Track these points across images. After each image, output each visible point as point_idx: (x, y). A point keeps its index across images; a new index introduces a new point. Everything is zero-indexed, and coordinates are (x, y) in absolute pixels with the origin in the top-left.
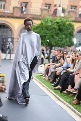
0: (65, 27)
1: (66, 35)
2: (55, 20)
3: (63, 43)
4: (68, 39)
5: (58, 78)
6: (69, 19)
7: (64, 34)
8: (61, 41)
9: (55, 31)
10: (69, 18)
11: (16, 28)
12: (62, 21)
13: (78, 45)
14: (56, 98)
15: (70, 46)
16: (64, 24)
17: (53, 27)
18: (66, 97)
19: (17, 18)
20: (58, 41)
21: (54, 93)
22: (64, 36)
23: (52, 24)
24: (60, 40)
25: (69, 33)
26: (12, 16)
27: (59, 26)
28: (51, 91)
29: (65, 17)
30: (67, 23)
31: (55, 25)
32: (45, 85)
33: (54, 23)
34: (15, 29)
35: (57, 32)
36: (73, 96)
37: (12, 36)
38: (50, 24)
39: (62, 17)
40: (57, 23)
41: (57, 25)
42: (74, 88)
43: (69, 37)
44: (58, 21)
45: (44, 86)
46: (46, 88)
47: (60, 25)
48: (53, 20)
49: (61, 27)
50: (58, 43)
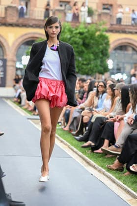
0: (93, 40)
1: (95, 54)
2: (76, 29)
3: (90, 68)
4: (99, 62)
5: (86, 129)
6: (101, 28)
7: (92, 53)
8: (88, 64)
9: (77, 47)
10: (101, 25)
11: (10, 43)
12: (88, 31)
13: (115, 71)
14: (84, 161)
15: (102, 73)
16: (92, 36)
17: (73, 41)
18: (101, 159)
19: (11, 25)
20: (83, 64)
21: (81, 154)
22: (92, 56)
23: (72, 35)
24: (85, 63)
25: (101, 50)
26: (3, 22)
27: (84, 39)
28: (75, 149)
29: (93, 23)
30: (98, 33)
31: (76, 38)
32: (65, 140)
33: (75, 33)
34: (8, 45)
35: (80, 50)
36: (112, 157)
37: (3, 56)
38: (69, 36)
39: (89, 24)
40: (81, 34)
41: (80, 38)
42: (116, 144)
43: (101, 58)
44: (81, 31)
45: (62, 142)
46: (66, 145)
47: (86, 37)
48: (73, 29)
49: (87, 41)
50: (82, 68)
